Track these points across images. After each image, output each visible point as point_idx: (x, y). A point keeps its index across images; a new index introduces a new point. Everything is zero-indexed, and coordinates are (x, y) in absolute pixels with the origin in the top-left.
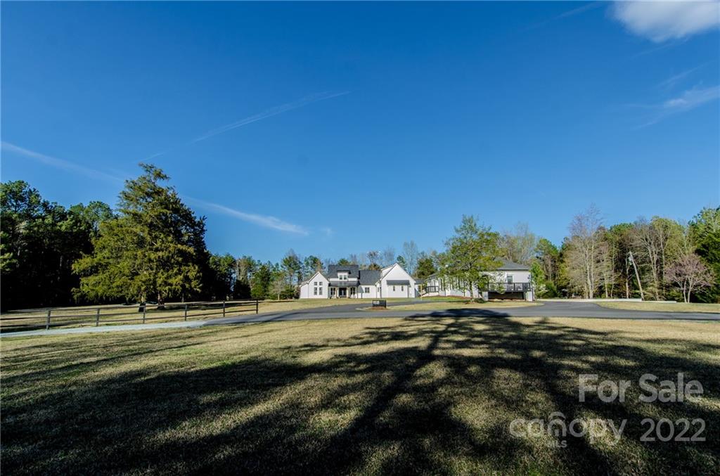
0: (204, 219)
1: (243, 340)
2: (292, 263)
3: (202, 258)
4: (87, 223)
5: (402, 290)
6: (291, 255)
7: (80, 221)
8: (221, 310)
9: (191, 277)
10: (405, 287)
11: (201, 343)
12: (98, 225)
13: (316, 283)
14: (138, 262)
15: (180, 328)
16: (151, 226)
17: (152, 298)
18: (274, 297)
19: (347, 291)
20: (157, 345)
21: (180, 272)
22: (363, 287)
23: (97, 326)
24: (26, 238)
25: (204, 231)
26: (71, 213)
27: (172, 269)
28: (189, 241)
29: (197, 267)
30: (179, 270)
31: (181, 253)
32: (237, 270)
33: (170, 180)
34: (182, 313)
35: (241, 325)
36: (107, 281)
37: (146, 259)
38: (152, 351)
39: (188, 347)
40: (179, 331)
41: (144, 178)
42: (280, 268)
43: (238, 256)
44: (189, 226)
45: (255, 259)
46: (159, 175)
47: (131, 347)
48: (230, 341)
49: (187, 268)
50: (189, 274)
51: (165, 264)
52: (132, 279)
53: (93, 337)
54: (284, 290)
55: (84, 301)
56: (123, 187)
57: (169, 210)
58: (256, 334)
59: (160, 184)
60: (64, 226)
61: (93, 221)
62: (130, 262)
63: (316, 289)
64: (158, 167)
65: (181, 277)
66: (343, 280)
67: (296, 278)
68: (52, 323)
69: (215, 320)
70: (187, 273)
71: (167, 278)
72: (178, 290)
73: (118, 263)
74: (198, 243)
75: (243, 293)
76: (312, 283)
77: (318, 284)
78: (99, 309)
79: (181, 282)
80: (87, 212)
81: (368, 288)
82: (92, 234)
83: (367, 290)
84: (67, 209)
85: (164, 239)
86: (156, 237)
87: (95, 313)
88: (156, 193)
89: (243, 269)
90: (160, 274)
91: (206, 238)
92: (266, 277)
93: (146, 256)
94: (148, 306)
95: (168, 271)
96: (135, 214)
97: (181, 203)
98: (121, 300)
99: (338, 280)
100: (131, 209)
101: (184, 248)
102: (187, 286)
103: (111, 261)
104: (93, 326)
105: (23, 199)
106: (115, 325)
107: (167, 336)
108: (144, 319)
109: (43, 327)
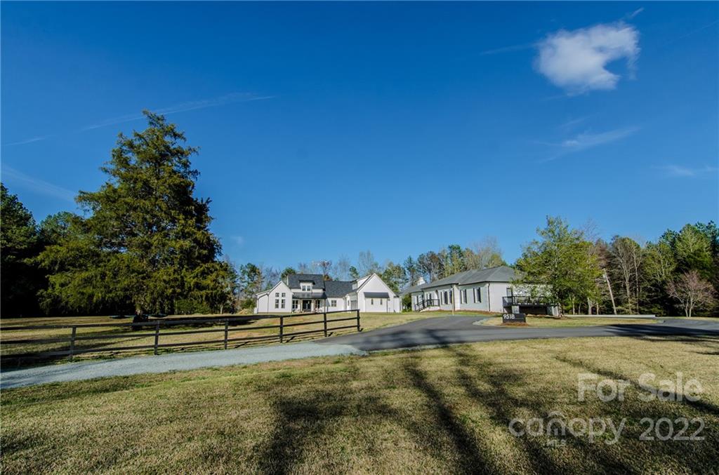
5: (381, 303)
10: (384, 300)
13: (277, 295)
19: (313, 305)
22: (330, 300)
63: (278, 301)
66: (306, 291)
76: (273, 294)
77: (280, 295)
81: (335, 302)
83: (334, 304)
99: (300, 291)
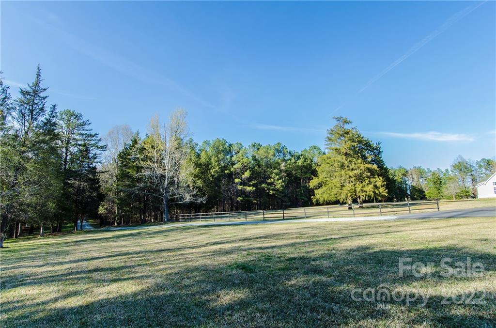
0: (379, 144)
1: (435, 231)
2: (462, 167)
3: (383, 172)
4: (310, 159)
6: (460, 160)
7: (307, 159)
8: (407, 208)
9: (378, 186)
11: (401, 231)
12: (315, 159)
13: (495, 184)
14: (343, 178)
15: (380, 221)
16: (346, 154)
17: (355, 201)
18: (449, 198)
20: (370, 231)
21: (370, 183)
23: (329, 217)
24: (286, 171)
25: (381, 152)
26: (302, 155)
27: (365, 180)
28: (372, 161)
29: (381, 178)
30: (370, 181)
31: (369, 170)
32: (410, 178)
33: (353, 123)
34: (378, 210)
35: (427, 220)
36: (328, 191)
37: (347, 176)
38: (367, 235)
39: (392, 234)
40: (380, 222)
41: (337, 126)
42: (450, 173)
43: (409, 167)
44: (370, 151)
45: (425, 167)
46: (346, 122)
47: (354, 231)
48: (423, 231)
49: (374, 179)
50: (376, 183)
51: (360, 178)
52: (341, 189)
53: (329, 224)
54: (459, 191)
55: (318, 204)
56: (326, 134)
57: (355, 142)
58: (445, 227)
59: (347, 127)
60: (300, 162)
61: (313, 157)
62: (338, 179)
64: (344, 116)
65: (372, 186)
67: (470, 180)
68: (307, 216)
69: (403, 215)
70: (375, 183)
71: (362, 187)
72: (371, 195)
73: (332, 180)
74: (379, 162)
75: (419, 195)
76: (490, 183)
78: (328, 208)
79: (372, 190)
80: (309, 153)
82: (314, 165)
84: (300, 153)
85: (356, 162)
86: (351, 161)
87: (326, 210)
88: (345, 133)
89: (415, 177)
90: (357, 185)
91: (384, 157)
92: (438, 182)
93: (347, 175)
94: (354, 206)
95: (362, 182)
96: (336, 150)
97: (362, 136)
98: (337, 202)
100: (333, 146)
101: (369, 166)
102: (377, 192)
103: (328, 179)
104: (326, 218)
105: (281, 152)
106: (338, 217)
107: (373, 226)
108: (354, 214)
109: (303, 218)
